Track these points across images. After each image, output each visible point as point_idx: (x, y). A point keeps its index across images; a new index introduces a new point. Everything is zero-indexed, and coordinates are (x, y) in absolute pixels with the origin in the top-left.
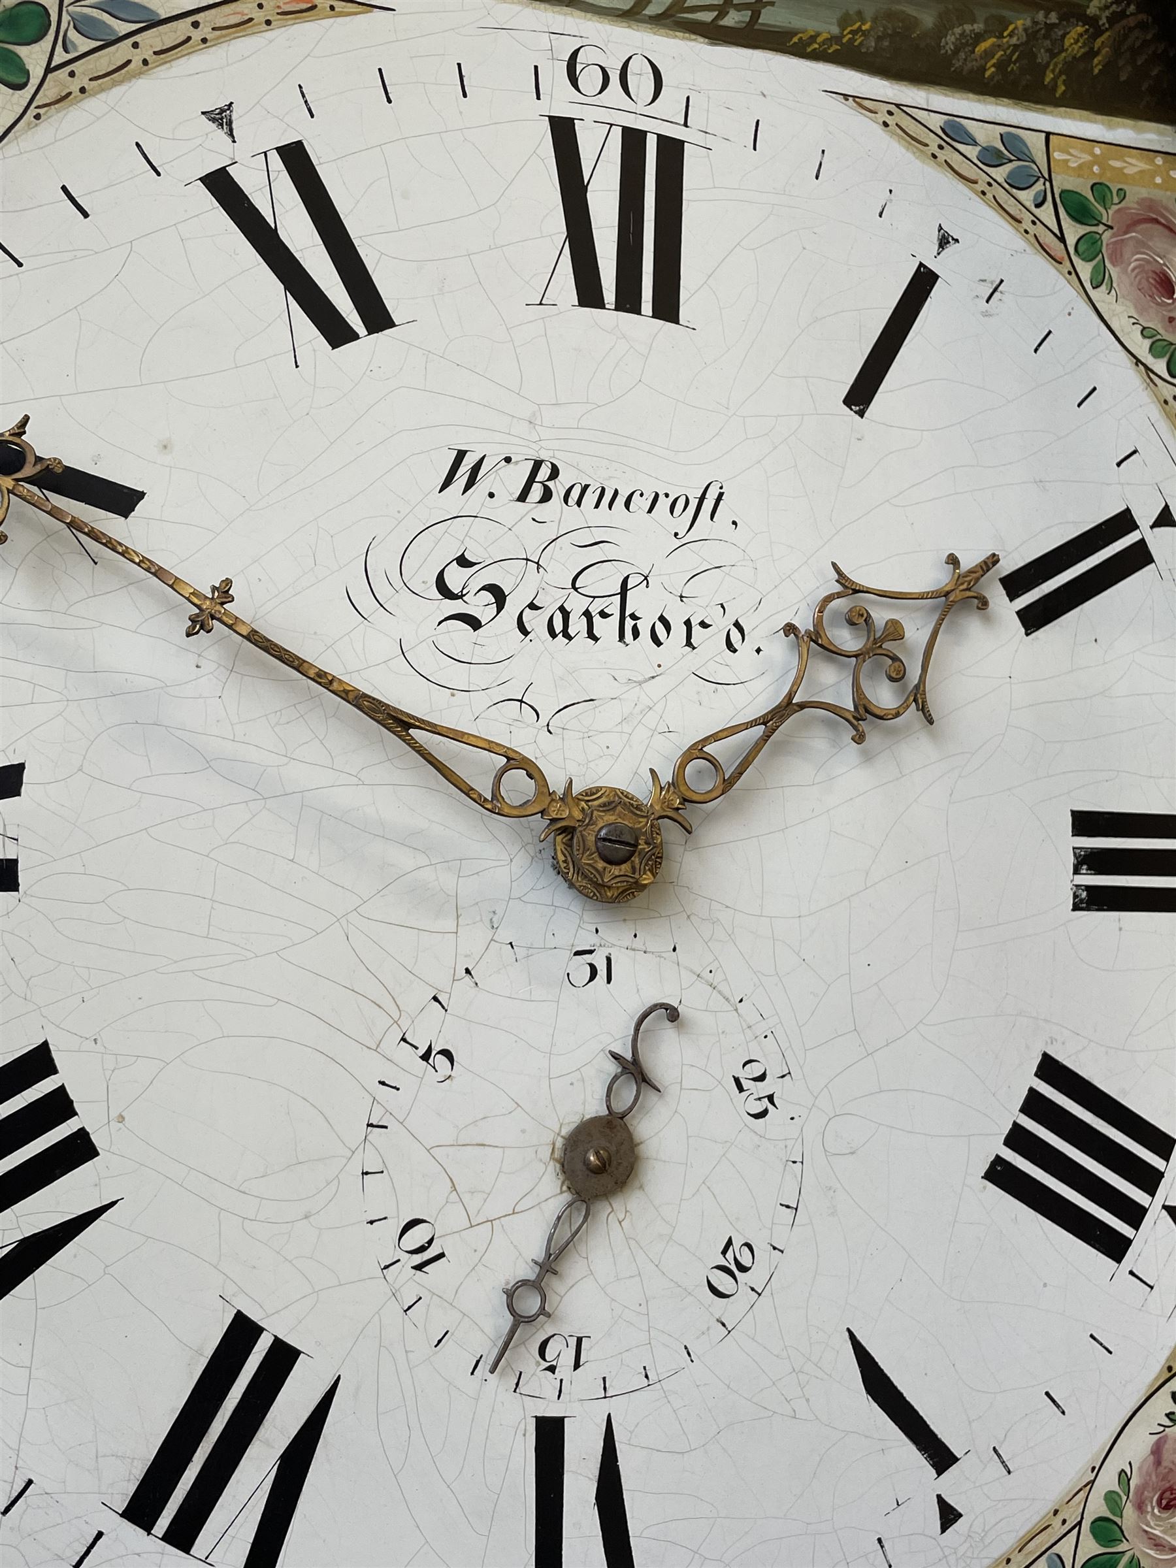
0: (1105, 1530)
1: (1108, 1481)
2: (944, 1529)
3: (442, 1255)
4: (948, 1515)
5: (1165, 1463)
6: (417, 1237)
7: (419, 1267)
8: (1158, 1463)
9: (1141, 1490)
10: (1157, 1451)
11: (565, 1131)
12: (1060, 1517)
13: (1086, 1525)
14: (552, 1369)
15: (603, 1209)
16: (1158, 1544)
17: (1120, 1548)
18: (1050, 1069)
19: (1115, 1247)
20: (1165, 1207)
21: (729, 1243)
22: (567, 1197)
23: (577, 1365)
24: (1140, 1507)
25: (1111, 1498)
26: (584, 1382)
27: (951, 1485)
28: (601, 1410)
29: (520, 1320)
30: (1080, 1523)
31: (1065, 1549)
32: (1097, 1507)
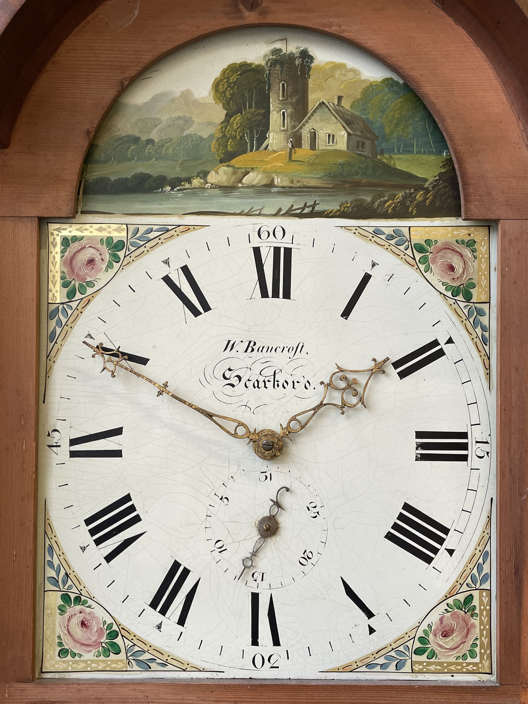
0: (422, 640)
1: (424, 626)
2: (370, 634)
3: (226, 549)
4: (372, 631)
5: (444, 623)
6: (219, 544)
7: (220, 552)
8: (442, 623)
9: (435, 630)
10: (441, 620)
11: (259, 519)
12: (408, 635)
13: (416, 638)
14: (256, 580)
15: (269, 540)
16: (441, 647)
17: (428, 646)
18: (407, 507)
19: (428, 560)
20: (445, 549)
21: (305, 551)
22: (260, 536)
23: (262, 580)
24: (435, 635)
25: (425, 631)
26: (264, 585)
27: (372, 622)
28: (270, 592)
29: (246, 567)
30: (414, 637)
31: (410, 644)
32: (420, 633)
